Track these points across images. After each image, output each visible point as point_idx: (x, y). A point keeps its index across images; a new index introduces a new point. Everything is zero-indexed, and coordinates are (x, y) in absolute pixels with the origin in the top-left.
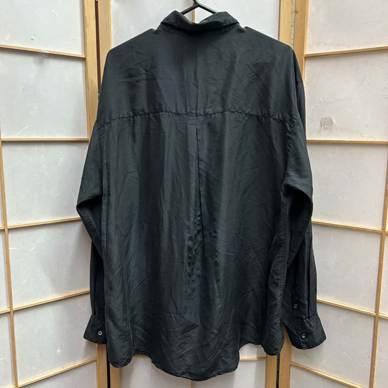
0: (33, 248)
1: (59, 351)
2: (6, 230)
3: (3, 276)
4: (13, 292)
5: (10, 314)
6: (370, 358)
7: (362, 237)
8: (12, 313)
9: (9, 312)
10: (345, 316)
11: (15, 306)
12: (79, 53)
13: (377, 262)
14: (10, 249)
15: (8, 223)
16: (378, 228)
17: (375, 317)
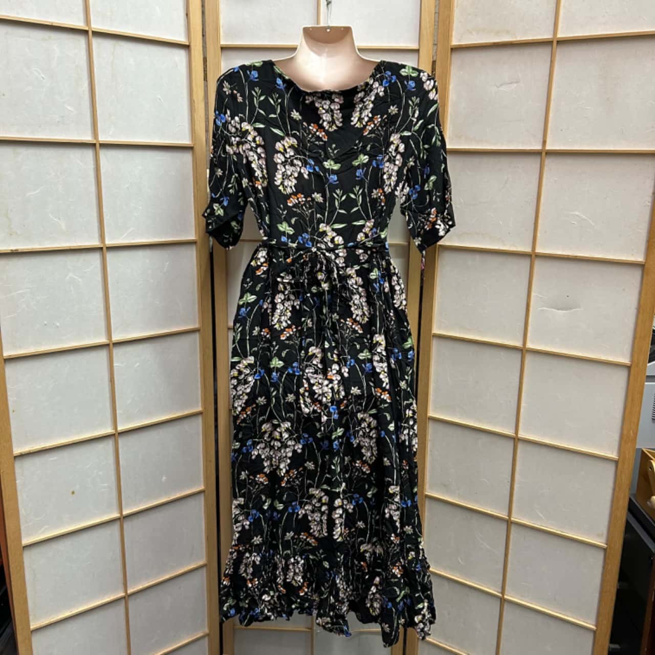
0: (138, 364)
1: (164, 478)
2: (111, 345)
3: (107, 395)
4: (118, 412)
5: (115, 436)
6: (509, 484)
7: (503, 354)
8: (117, 435)
9: (114, 435)
10: (484, 439)
11: (120, 428)
12: (186, 141)
13: (518, 380)
14: (115, 364)
15: (113, 336)
16: (519, 344)
17: (514, 439)
